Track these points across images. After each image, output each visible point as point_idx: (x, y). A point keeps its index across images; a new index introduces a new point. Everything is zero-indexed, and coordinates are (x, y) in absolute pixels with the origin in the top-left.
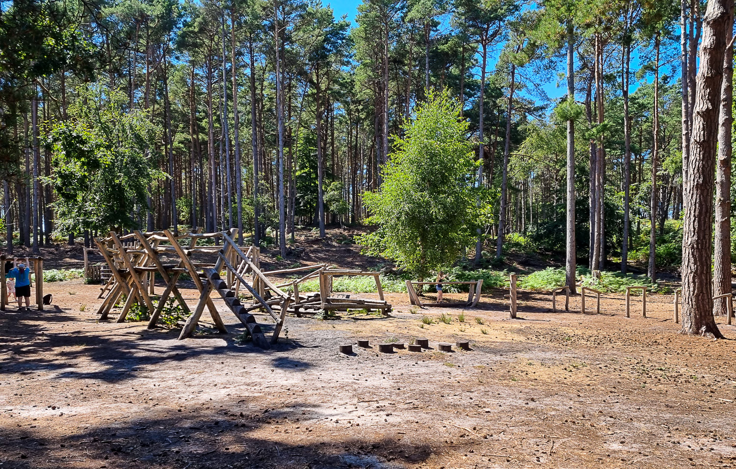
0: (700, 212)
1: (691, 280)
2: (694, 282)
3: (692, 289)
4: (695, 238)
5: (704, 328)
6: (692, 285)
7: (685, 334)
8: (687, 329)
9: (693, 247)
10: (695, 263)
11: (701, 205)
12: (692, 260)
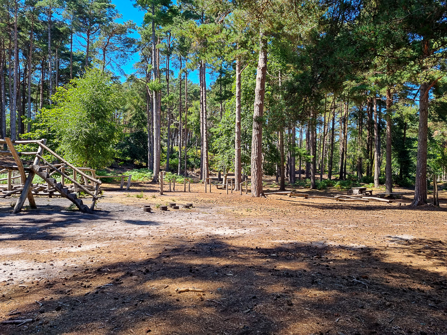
0: (259, 146)
1: (256, 174)
2: (257, 175)
3: (256, 178)
4: (257, 156)
5: (261, 194)
6: (256, 176)
7: (254, 197)
8: (255, 195)
9: (256, 160)
10: (257, 167)
11: (259, 143)
12: (256, 166)
